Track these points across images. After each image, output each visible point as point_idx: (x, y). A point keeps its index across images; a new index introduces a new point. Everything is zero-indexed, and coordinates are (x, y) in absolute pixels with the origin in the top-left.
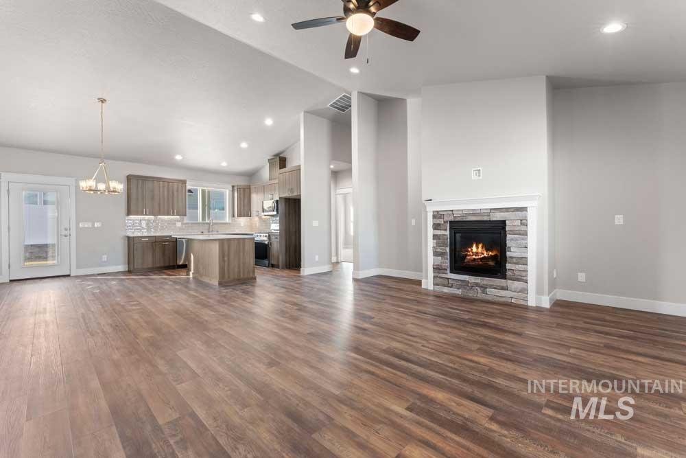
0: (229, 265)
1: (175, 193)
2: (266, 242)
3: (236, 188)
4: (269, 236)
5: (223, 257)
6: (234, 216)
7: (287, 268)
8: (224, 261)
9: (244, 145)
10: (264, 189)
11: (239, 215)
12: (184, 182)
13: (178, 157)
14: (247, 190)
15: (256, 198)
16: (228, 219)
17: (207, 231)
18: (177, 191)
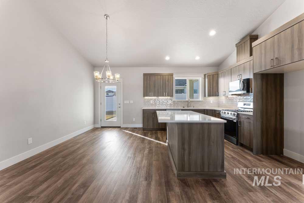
0: (190, 154)
1: (167, 83)
2: (235, 121)
3: (207, 76)
4: (238, 114)
5: (183, 144)
6: (205, 96)
7: (263, 154)
8: (184, 149)
9: (212, 33)
10: (231, 72)
11: (210, 95)
12: (172, 75)
13: (167, 58)
14: (216, 76)
15: (223, 82)
16: (201, 98)
17: (187, 106)
18: (168, 81)
